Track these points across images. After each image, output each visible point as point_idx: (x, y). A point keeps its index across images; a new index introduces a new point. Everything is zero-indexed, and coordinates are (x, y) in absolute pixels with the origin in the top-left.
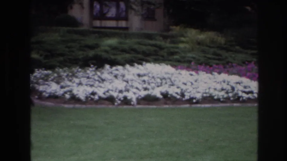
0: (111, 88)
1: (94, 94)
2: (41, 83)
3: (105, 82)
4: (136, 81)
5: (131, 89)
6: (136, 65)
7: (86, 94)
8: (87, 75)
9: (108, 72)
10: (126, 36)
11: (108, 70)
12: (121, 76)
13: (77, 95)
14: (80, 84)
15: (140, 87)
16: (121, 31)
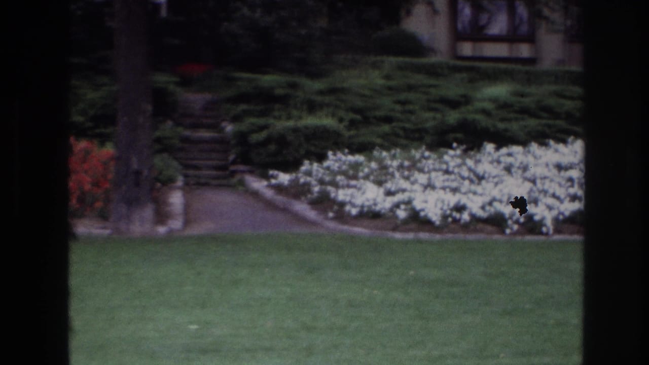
0: (498, 197)
1: (460, 208)
2: (341, 183)
3: (483, 182)
4: (552, 181)
5: (541, 196)
6: (552, 142)
7: (442, 209)
8: (444, 167)
9: (490, 159)
10: (531, 78)
11: (489, 154)
12: (519, 168)
13: (423, 210)
14: (430, 186)
15: (561, 192)
16: (519, 67)
